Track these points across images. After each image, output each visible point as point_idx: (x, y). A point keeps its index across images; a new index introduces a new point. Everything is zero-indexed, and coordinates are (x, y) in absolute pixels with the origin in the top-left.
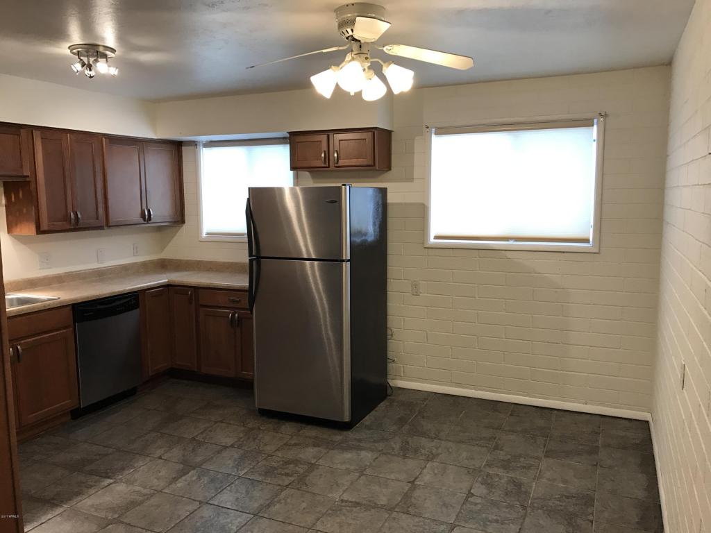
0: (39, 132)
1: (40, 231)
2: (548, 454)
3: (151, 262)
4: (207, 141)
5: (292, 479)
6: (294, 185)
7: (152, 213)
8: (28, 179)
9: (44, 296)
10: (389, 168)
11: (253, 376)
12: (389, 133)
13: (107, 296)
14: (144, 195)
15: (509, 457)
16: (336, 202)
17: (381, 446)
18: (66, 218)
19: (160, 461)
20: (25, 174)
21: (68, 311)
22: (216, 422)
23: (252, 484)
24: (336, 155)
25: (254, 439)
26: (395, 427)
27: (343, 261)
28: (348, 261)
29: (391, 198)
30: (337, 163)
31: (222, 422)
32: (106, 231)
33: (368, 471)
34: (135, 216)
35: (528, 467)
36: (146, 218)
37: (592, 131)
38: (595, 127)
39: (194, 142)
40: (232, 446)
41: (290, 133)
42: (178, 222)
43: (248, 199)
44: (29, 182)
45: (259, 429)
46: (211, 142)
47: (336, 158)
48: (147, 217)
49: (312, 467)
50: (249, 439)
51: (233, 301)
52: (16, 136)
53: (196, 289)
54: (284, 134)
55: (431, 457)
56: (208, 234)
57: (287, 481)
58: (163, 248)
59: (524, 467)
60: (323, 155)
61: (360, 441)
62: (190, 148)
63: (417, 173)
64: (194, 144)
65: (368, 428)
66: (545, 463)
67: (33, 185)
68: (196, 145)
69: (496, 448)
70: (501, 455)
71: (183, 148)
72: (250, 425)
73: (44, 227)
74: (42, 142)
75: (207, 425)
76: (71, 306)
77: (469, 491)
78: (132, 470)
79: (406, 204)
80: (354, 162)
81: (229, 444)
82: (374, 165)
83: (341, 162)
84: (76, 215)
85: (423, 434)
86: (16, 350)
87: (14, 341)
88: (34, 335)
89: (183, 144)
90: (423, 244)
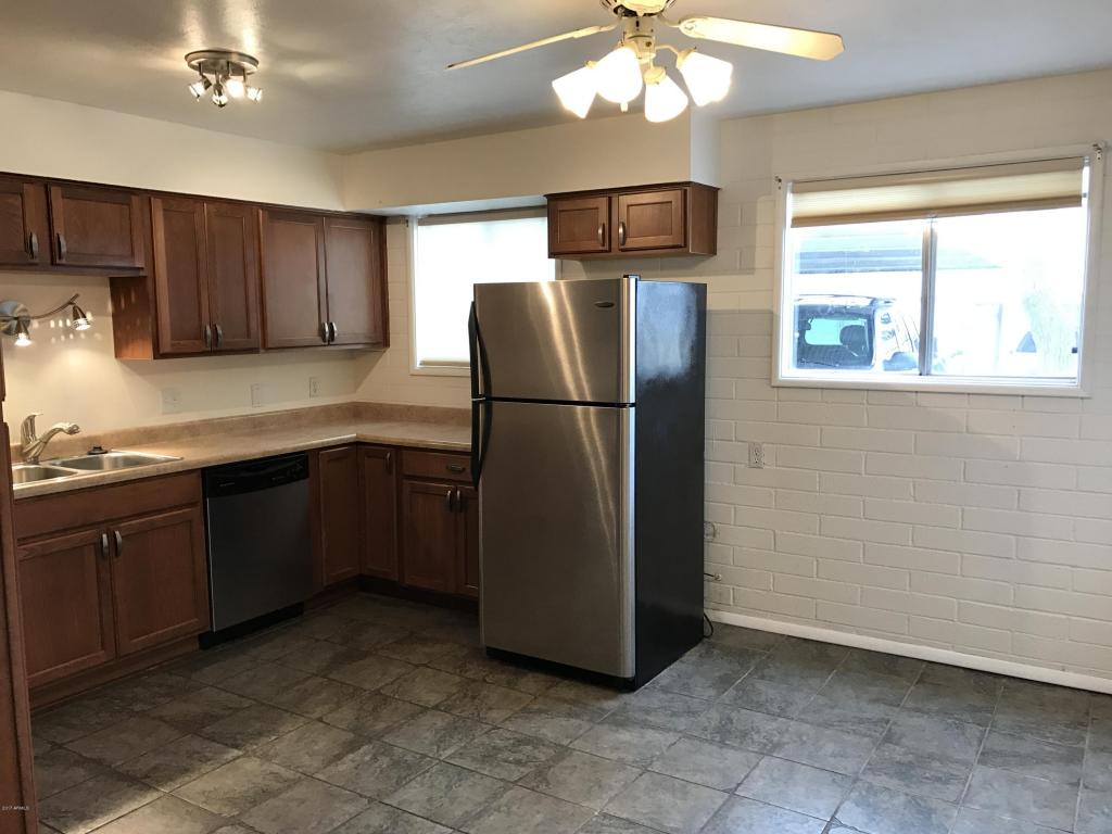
0: (159, 200)
1: (159, 354)
2: (986, 757)
3: (339, 407)
4: (423, 216)
5: (525, 770)
6: (557, 278)
7: (335, 328)
8: (142, 273)
9: (162, 455)
10: (713, 251)
11: (478, 591)
12: (713, 192)
13: (257, 457)
14: (324, 301)
15: (910, 757)
16: (612, 305)
17: (682, 723)
18: (201, 335)
19: (321, 725)
20: (138, 265)
21: (196, 480)
22: (417, 666)
23: (459, 774)
24: (621, 230)
25: (474, 698)
26: (712, 692)
27: (624, 405)
28: (633, 405)
29: (713, 302)
30: (624, 243)
31: (426, 666)
32: (262, 356)
33: (657, 766)
34: (311, 334)
35: (945, 780)
36: (327, 337)
37: (1080, 179)
38: (1086, 171)
39: (404, 216)
40: (436, 707)
41: (551, 197)
42: (378, 343)
43: (473, 304)
44: (145, 277)
45: (485, 681)
46: (431, 216)
47: (621, 236)
48: (327, 335)
49: (562, 752)
50: (465, 696)
51: (453, 471)
52: (126, 207)
53: (399, 449)
54: (540, 200)
55: (770, 749)
56: (423, 363)
57: (516, 773)
58: (357, 385)
59: (938, 779)
60: (600, 231)
61: (648, 712)
62: (401, 226)
63: (760, 259)
64: (404, 220)
65: (665, 690)
66: (979, 774)
67: (150, 283)
68: (407, 221)
69: (888, 739)
70: (896, 753)
71: (388, 226)
72: (469, 675)
73: (166, 347)
74: (164, 215)
75: (403, 670)
76: (199, 472)
77: (833, 817)
78: (274, 738)
79: (740, 312)
80: (651, 241)
81: (432, 704)
82: (686, 245)
83: (630, 243)
84: (215, 331)
85: (759, 707)
86: (112, 538)
87: (110, 524)
88: (140, 515)
89: (388, 220)
90: (770, 379)
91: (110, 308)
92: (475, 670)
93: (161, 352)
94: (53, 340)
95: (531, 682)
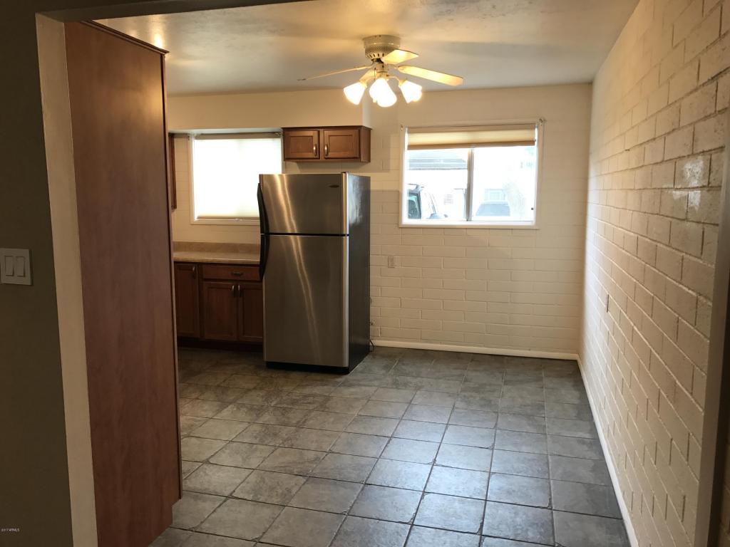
2: (506, 383)
4: (198, 134)
5: (315, 406)
6: (283, 172)
10: (369, 160)
12: (369, 130)
15: (477, 386)
16: (338, 186)
17: (376, 383)
19: (200, 400)
22: (232, 375)
23: (285, 410)
24: (326, 148)
26: (384, 372)
27: (344, 235)
28: (348, 235)
29: (374, 186)
30: (327, 155)
31: (236, 374)
33: (373, 398)
35: (494, 391)
37: (534, 134)
38: (536, 129)
39: (186, 134)
40: (254, 389)
41: (284, 129)
43: (259, 185)
46: (202, 134)
47: (326, 152)
49: (328, 399)
51: (236, 275)
53: (200, 265)
54: (277, 128)
55: (418, 388)
56: (199, 218)
57: (311, 407)
59: (490, 391)
60: (314, 148)
61: (359, 381)
62: (183, 140)
63: (393, 165)
64: (186, 136)
65: (362, 372)
66: (505, 388)
68: (188, 137)
69: (466, 380)
70: (471, 385)
71: (176, 139)
77: (454, 406)
79: (383, 191)
80: (342, 154)
82: (360, 157)
83: (330, 155)
85: (407, 375)
89: (175, 136)
90: (398, 224)
92: (263, 374)
95: (295, 376)
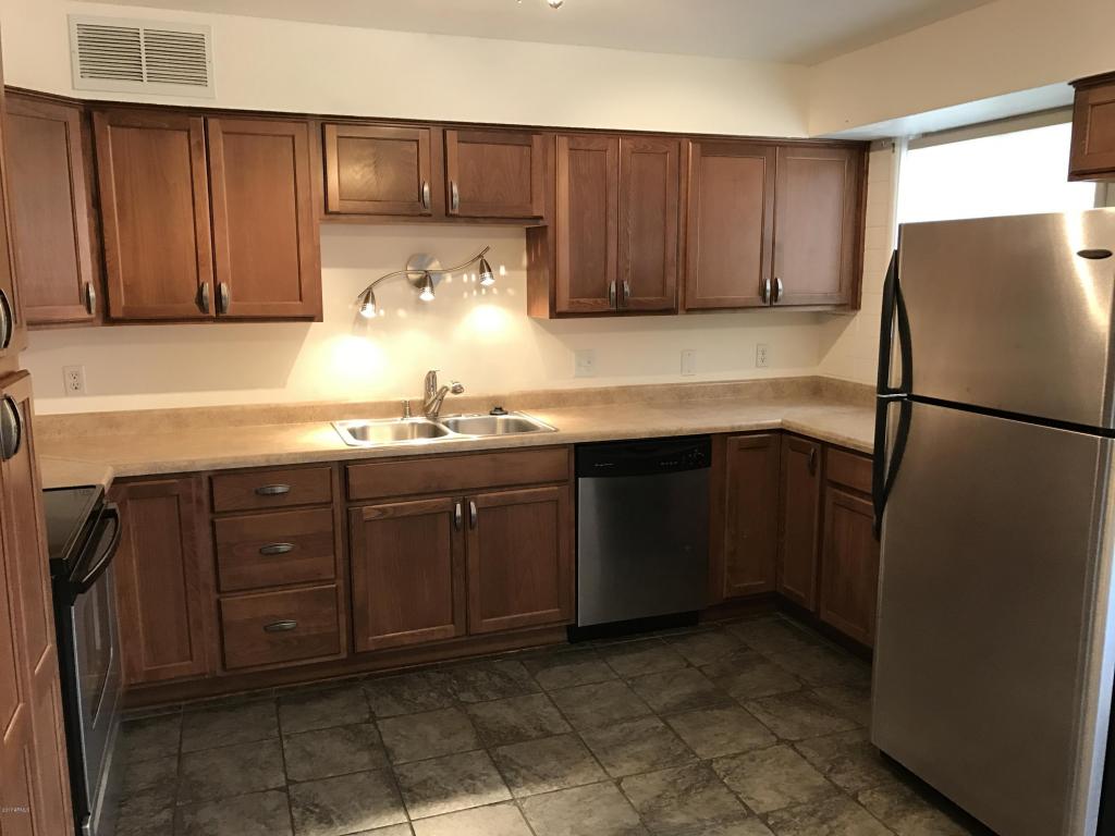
0: (565, 138)
1: (556, 313)
3: (792, 381)
4: (917, 135)
7: (780, 286)
8: (541, 223)
14: (769, 251)
18: (603, 291)
20: (536, 214)
21: (563, 455)
22: (780, 741)
31: (792, 745)
32: (681, 318)
34: (749, 292)
36: (770, 298)
39: (889, 139)
40: (764, 818)
42: (845, 305)
43: (896, 253)
44: (546, 227)
45: (855, 797)
46: (926, 135)
48: (768, 294)
52: (527, 148)
53: (824, 446)
58: (821, 356)
62: (883, 153)
64: (889, 143)
67: (550, 232)
68: (894, 145)
71: (871, 154)
72: (839, 780)
73: (563, 306)
74: (570, 156)
75: (758, 741)
76: (573, 447)
81: (763, 809)
84: (620, 286)
86: (467, 509)
87: (465, 494)
88: (501, 487)
89: (872, 147)
91: (525, 262)
93: (558, 310)
94: (466, 295)
